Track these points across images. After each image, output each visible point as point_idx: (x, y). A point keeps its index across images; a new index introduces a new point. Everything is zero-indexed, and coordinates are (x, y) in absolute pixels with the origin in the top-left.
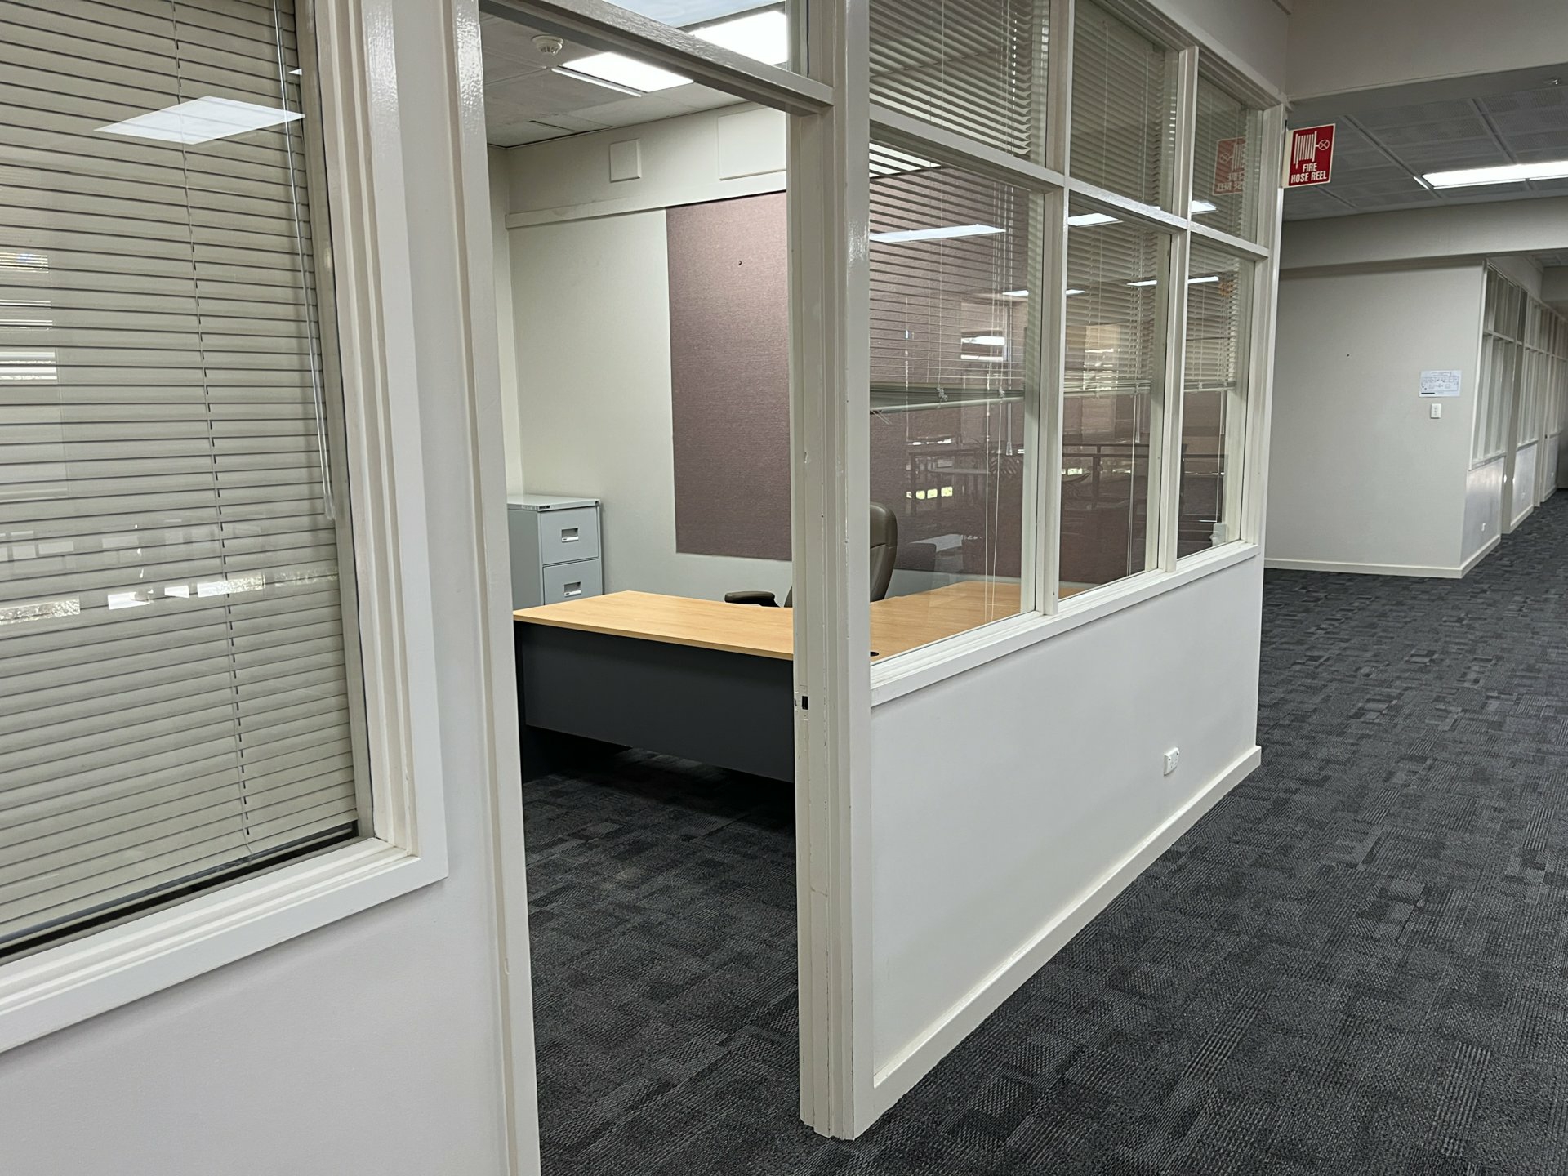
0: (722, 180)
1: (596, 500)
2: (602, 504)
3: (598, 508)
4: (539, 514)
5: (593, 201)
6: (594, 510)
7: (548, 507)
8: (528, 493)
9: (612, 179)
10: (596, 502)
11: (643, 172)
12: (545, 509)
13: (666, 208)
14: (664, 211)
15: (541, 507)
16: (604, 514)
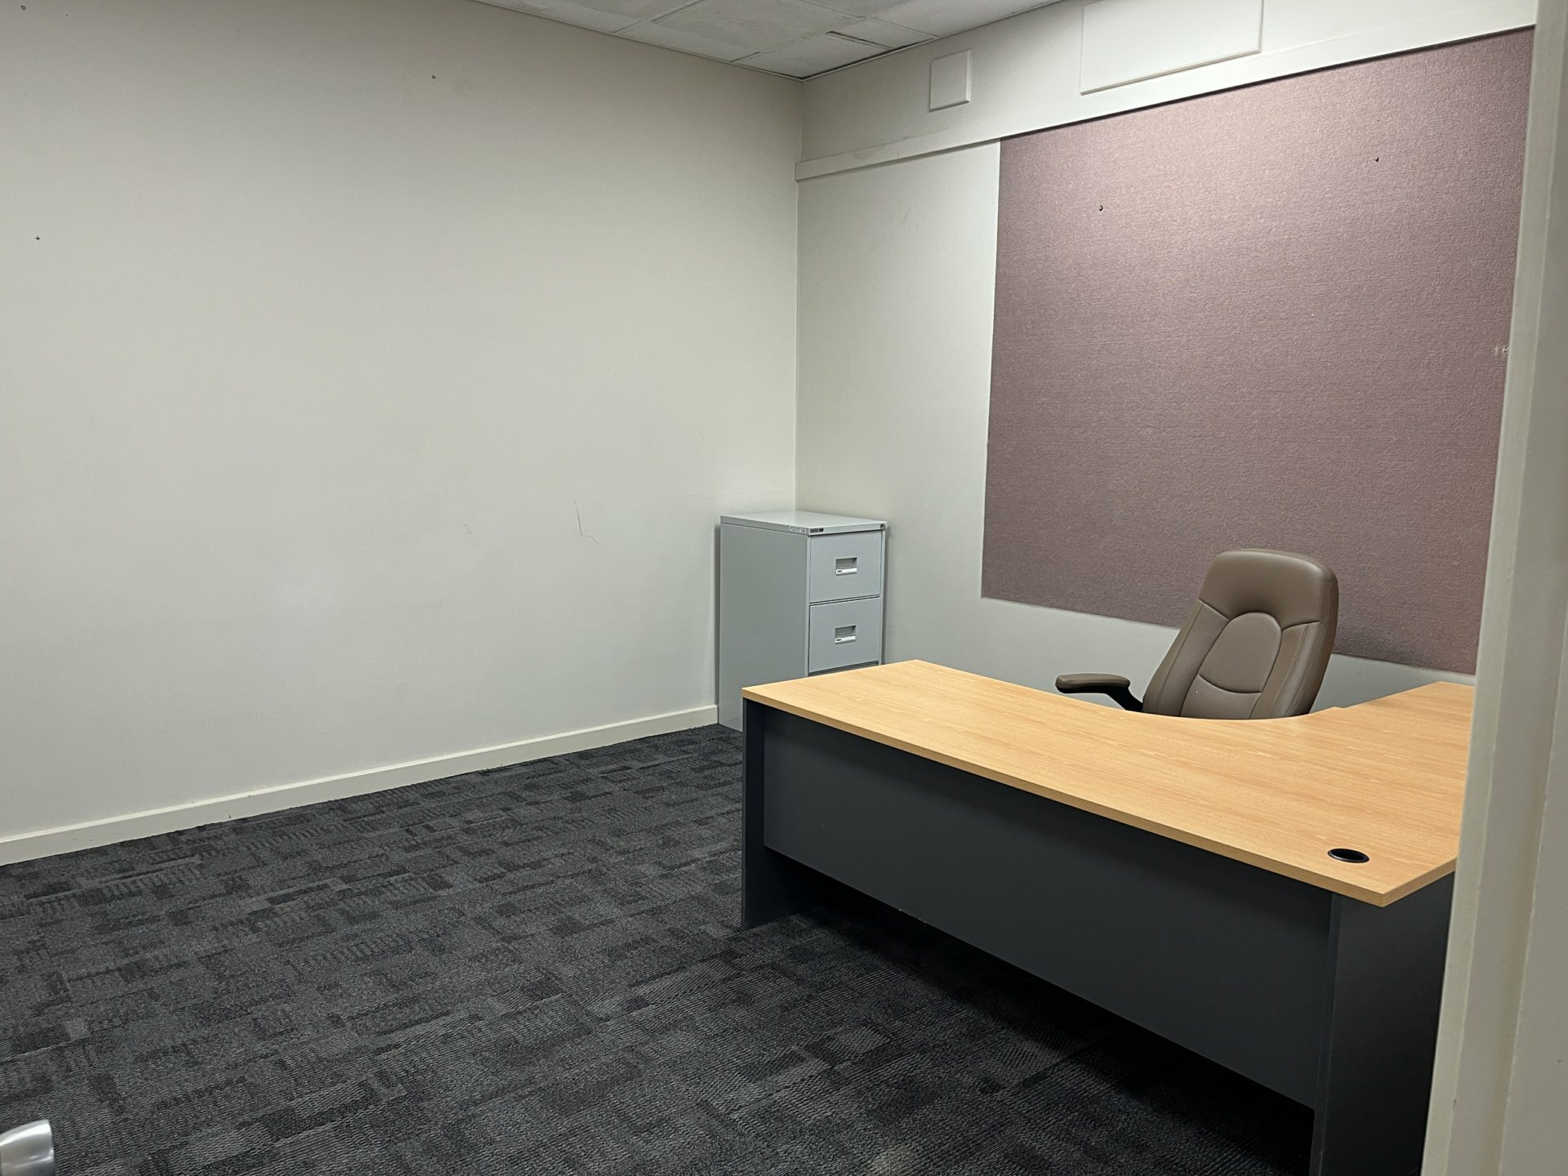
0: (1083, 94)
1: (882, 522)
2: (889, 528)
3: (884, 532)
4: (809, 539)
5: (905, 138)
6: (878, 535)
7: (822, 530)
8: (803, 509)
9: (932, 107)
10: (882, 525)
11: (972, 95)
12: (818, 533)
13: (1002, 139)
14: (998, 144)
15: (812, 531)
16: (890, 540)
